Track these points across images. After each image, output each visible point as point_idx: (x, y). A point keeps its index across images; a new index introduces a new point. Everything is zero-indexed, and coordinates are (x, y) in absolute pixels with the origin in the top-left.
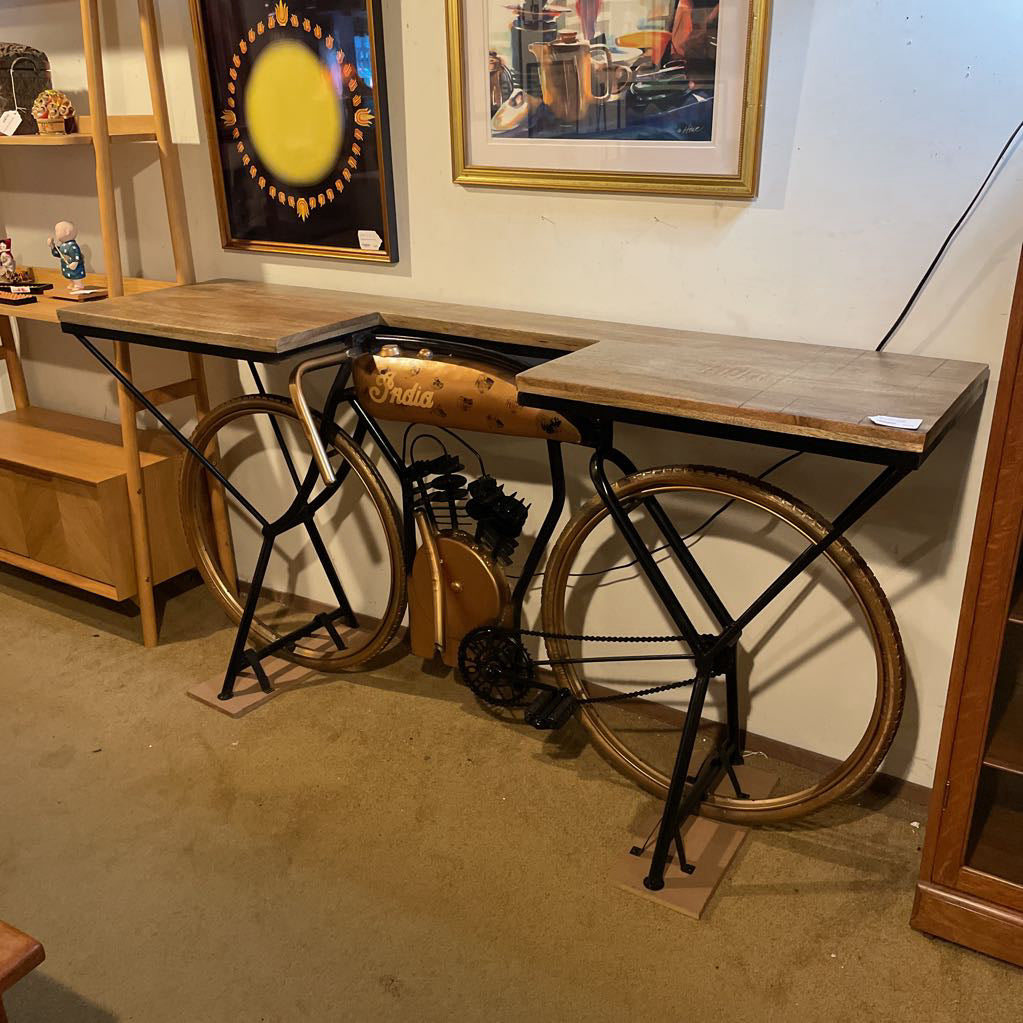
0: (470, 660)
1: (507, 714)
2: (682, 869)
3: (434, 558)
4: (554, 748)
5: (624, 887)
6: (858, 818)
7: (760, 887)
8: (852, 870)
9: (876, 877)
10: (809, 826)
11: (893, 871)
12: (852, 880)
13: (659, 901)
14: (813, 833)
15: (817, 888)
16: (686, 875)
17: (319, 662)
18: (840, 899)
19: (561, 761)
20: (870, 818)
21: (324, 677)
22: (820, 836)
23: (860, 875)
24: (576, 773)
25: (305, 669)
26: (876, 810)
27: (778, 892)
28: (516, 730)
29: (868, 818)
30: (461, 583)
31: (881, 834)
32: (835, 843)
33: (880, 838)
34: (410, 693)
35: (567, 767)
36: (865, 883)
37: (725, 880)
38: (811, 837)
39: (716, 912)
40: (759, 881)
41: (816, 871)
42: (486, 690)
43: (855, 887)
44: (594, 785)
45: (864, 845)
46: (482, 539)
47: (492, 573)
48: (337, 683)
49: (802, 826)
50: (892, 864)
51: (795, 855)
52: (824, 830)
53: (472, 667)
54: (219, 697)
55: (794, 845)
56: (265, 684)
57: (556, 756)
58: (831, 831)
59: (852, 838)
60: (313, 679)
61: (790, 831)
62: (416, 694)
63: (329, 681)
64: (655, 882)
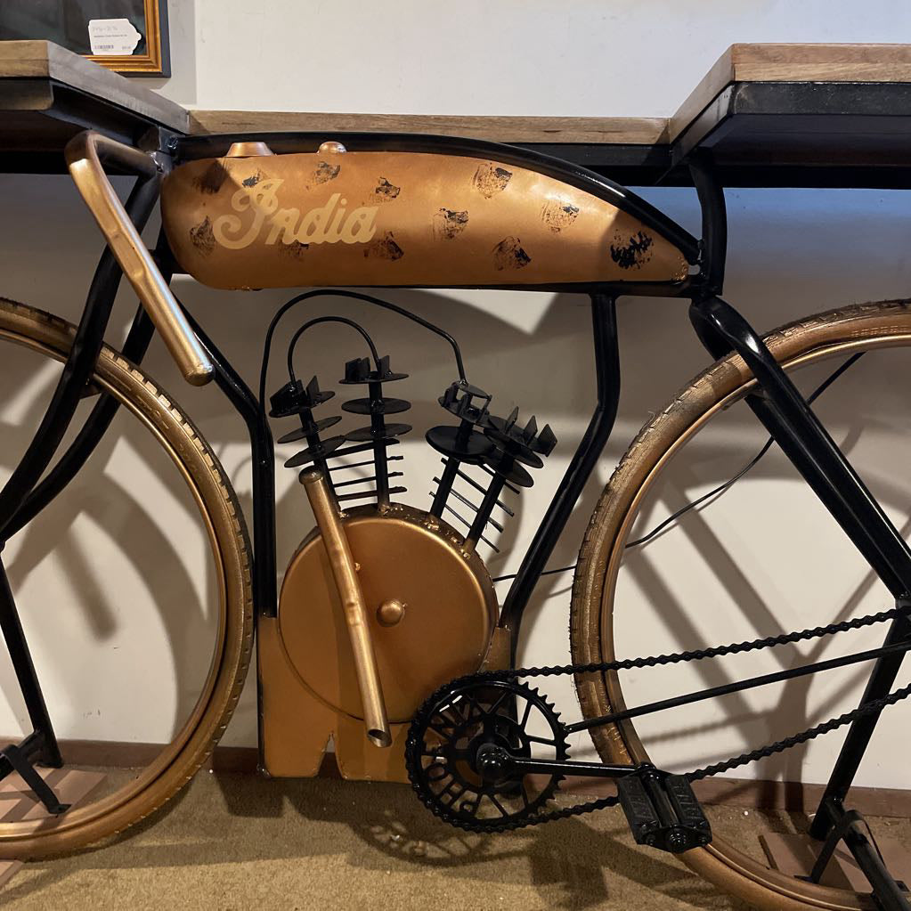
1: (433, 852)
3: (345, 561)
17: (29, 843)
21: (38, 872)
28: (475, 877)
34: (236, 859)
48: (76, 878)
60: (17, 881)
62: (250, 860)
63: (55, 876)
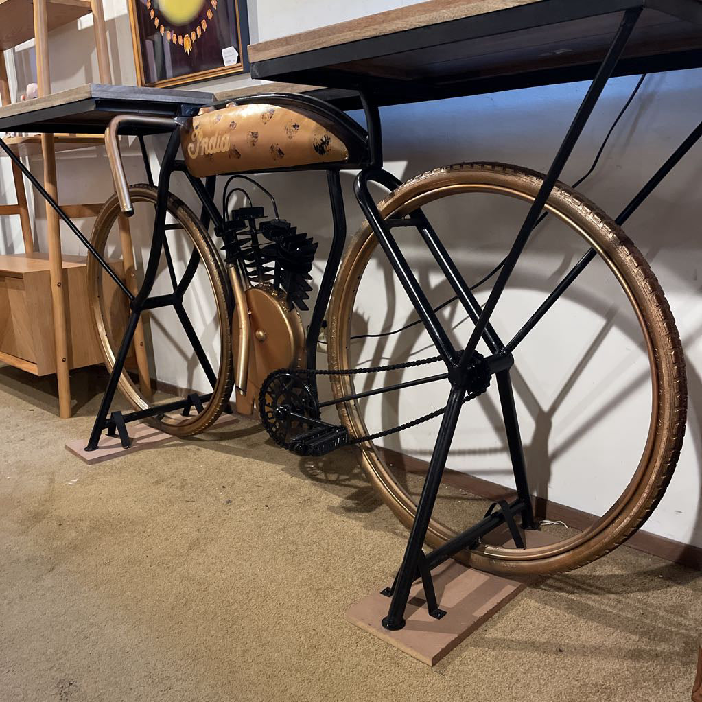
0: (268, 405)
2: (430, 613)
3: (241, 307)
4: (351, 503)
5: (361, 624)
6: (656, 588)
7: (519, 643)
8: (635, 638)
9: (663, 647)
10: (597, 590)
11: (686, 643)
12: (634, 647)
13: (392, 642)
14: (597, 597)
15: (585, 651)
16: (433, 619)
18: (611, 665)
19: (352, 515)
20: (671, 590)
21: (180, 442)
22: (606, 601)
23: (643, 644)
24: (362, 524)
25: (168, 435)
26: (680, 584)
27: (537, 650)
29: (669, 589)
30: (263, 330)
31: (682, 606)
32: (621, 610)
33: (678, 610)
35: (356, 519)
36: (648, 653)
37: (479, 631)
38: (593, 601)
39: (457, 662)
40: (518, 636)
41: (589, 633)
42: (282, 436)
43: (635, 655)
44: (376, 535)
45: (656, 615)
46: (281, 286)
47: (287, 318)
48: (188, 447)
49: (587, 591)
50: (688, 636)
51: (569, 616)
52: (612, 596)
53: (270, 412)
54: (85, 449)
55: (570, 606)
56: (127, 442)
57: (348, 510)
58: (621, 598)
59: (644, 607)
60: (170, 443)
61: (572, 593)
63: (183, 445)
64: (395, 621)
